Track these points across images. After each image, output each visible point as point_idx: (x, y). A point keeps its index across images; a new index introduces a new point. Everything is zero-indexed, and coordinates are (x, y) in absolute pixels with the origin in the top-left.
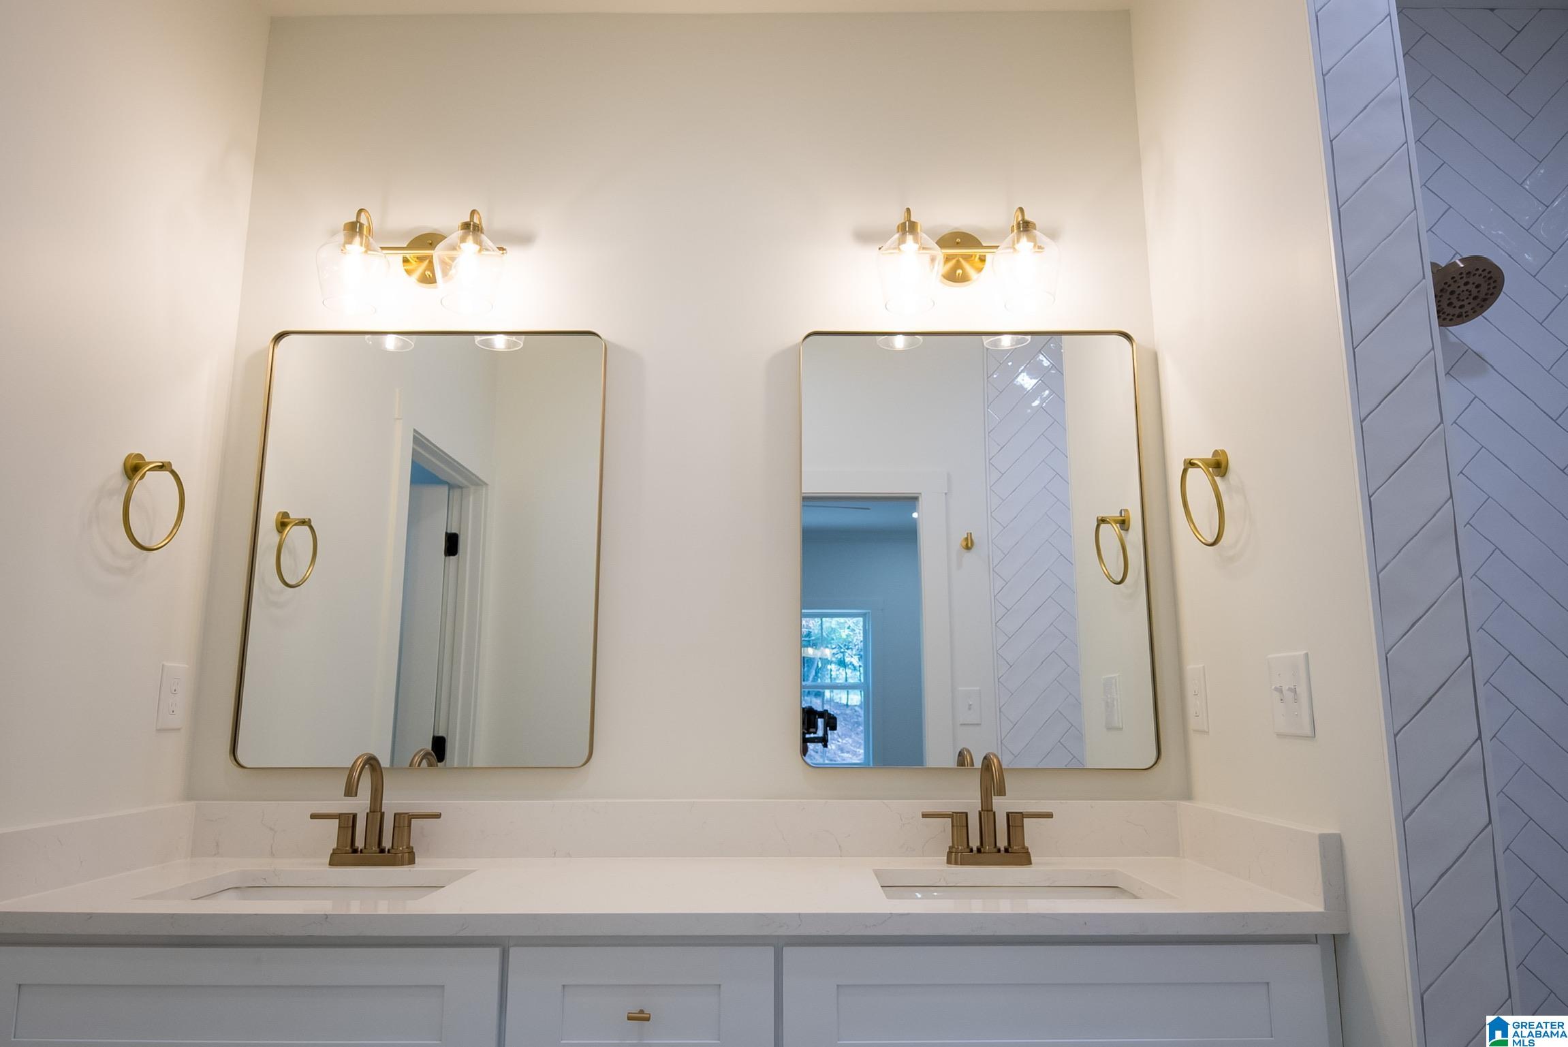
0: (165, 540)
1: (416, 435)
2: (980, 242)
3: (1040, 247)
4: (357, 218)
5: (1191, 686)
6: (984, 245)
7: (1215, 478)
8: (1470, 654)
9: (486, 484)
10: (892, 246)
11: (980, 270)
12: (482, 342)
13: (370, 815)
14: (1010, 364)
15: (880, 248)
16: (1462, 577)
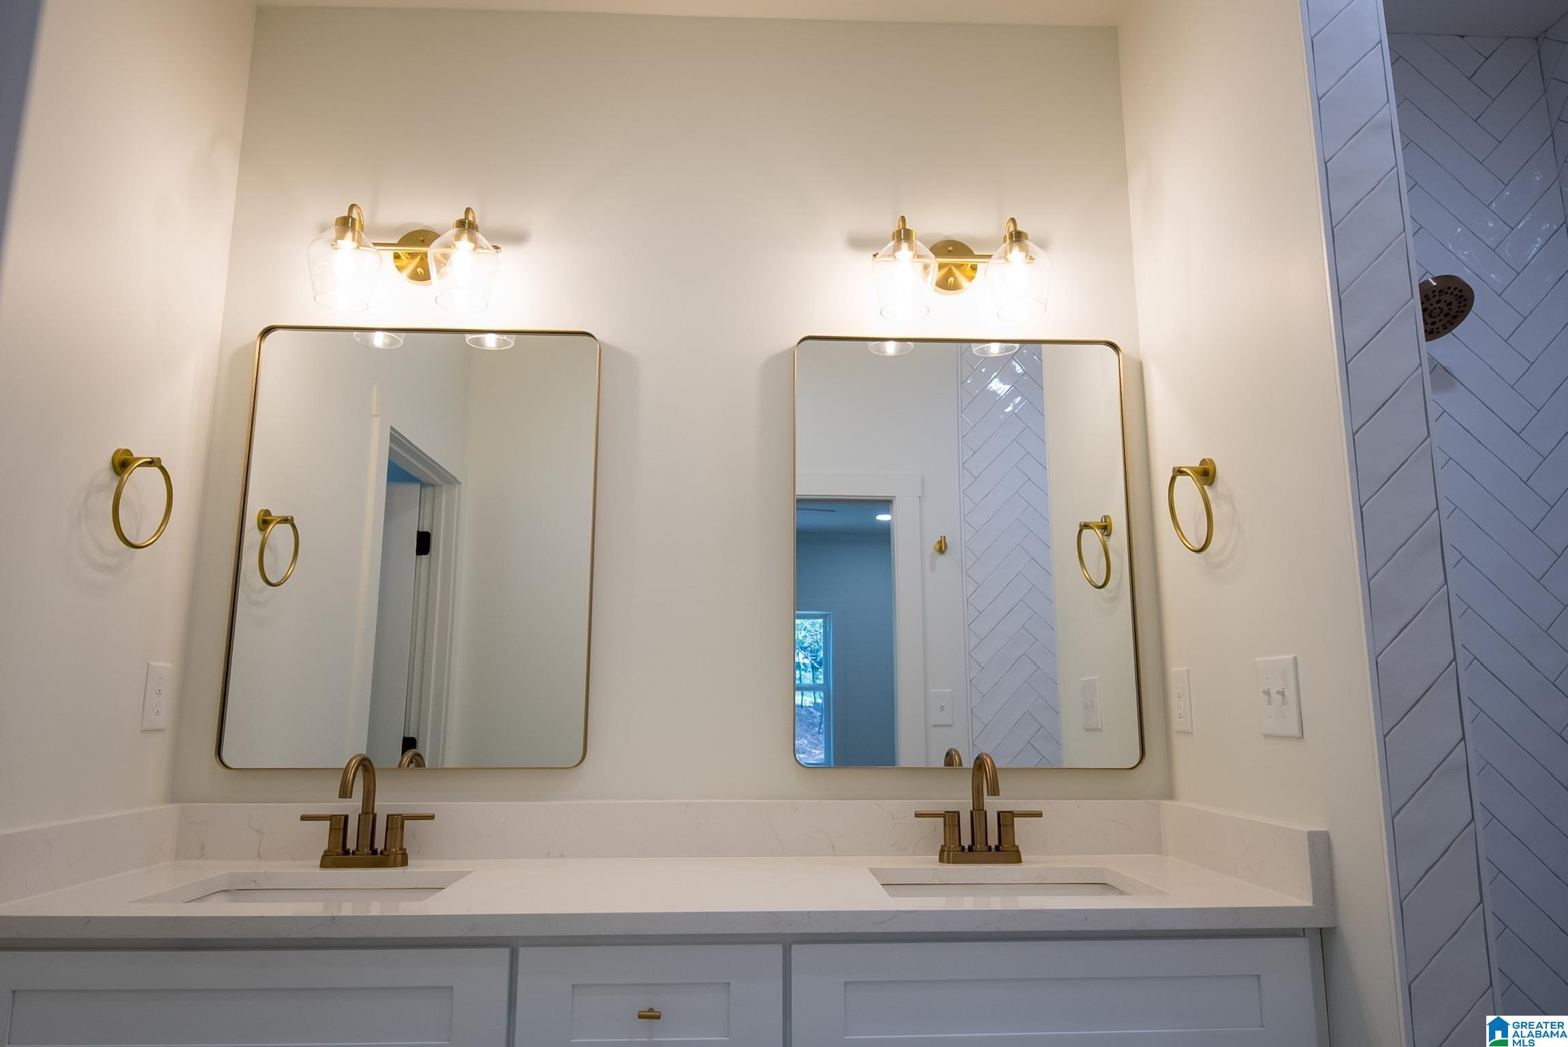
0: (153, 537)
1: (393, 432)
2: (972, 251)
3: (1031, 258)
4: (349, 213)
5: (1174, 689)
6: (975, 253)
7: (1205, 486)
8: (1455, 659)
9: (460, 483)
10: (888, 253)
11: (971, 279)
12: (472, 340)
13: (362, 817)
14: (983, 370)
15: (875, 256)
16: (1447, 585)
